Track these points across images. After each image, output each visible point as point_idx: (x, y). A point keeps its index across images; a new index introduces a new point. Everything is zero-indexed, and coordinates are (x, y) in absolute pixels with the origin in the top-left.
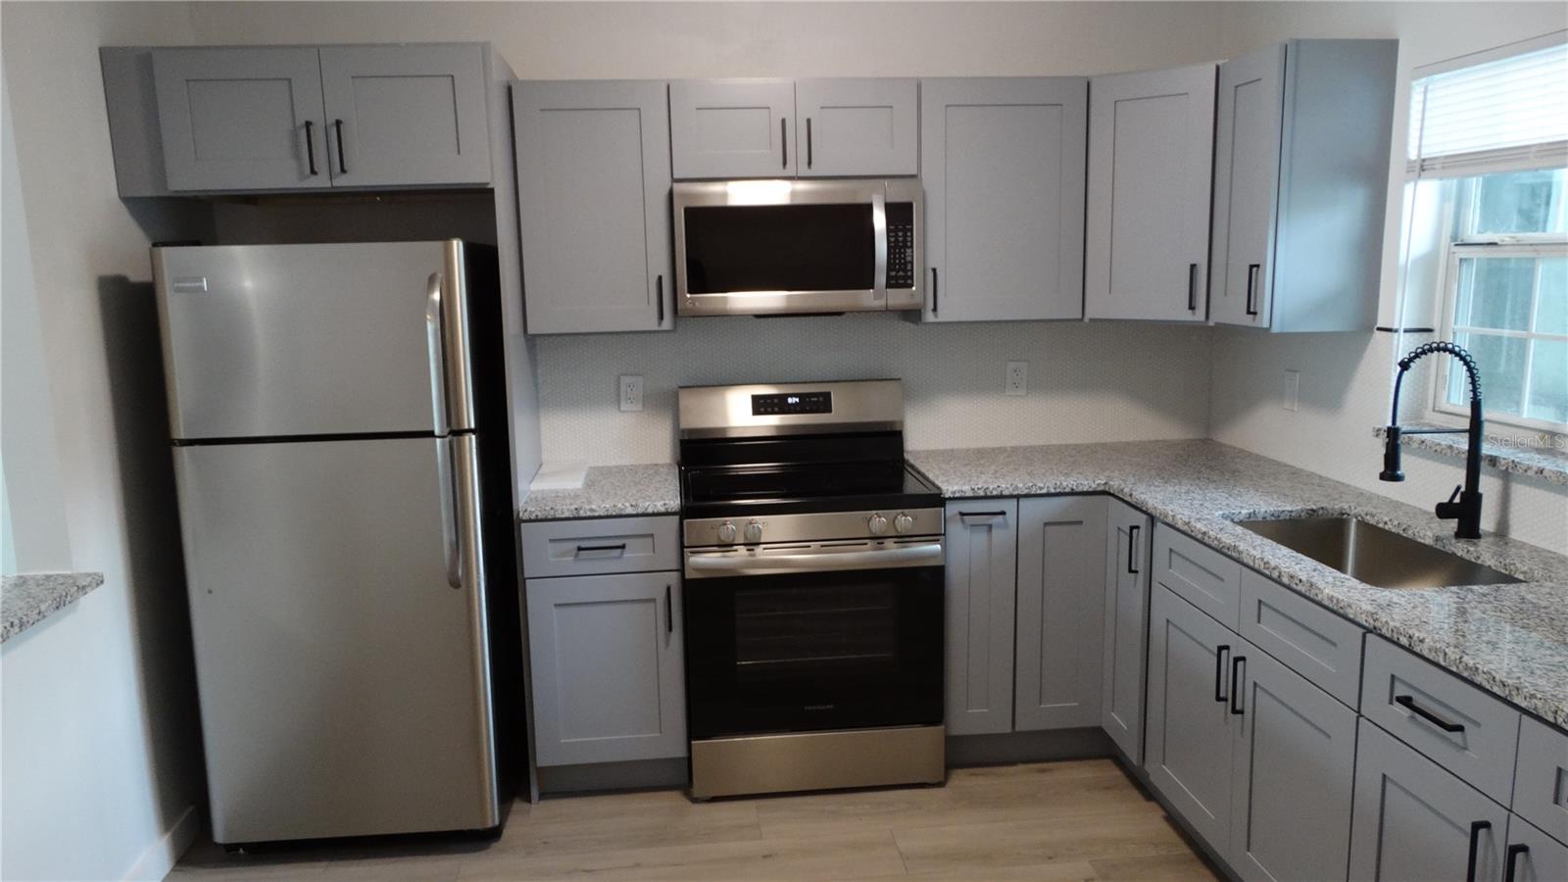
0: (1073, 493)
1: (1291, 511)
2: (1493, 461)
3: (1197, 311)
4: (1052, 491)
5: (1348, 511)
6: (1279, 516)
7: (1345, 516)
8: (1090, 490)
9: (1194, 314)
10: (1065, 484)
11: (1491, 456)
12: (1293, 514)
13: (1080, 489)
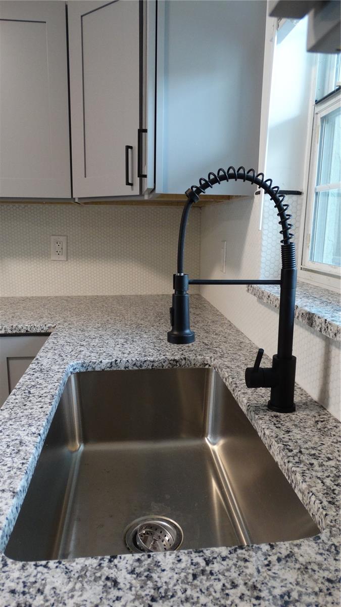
0: (27, 334)
1: (153, 361)
2: (310, 319)
3: (134, 186)
4: (9, 332)
5: (209, 362)
6: (141, 366)
7: (207, 367)
8: (43, 332)
9: (132, 189)
10: (20, 327)
11: (309, 313)
12: (156, 364)
13: (34, 331)
